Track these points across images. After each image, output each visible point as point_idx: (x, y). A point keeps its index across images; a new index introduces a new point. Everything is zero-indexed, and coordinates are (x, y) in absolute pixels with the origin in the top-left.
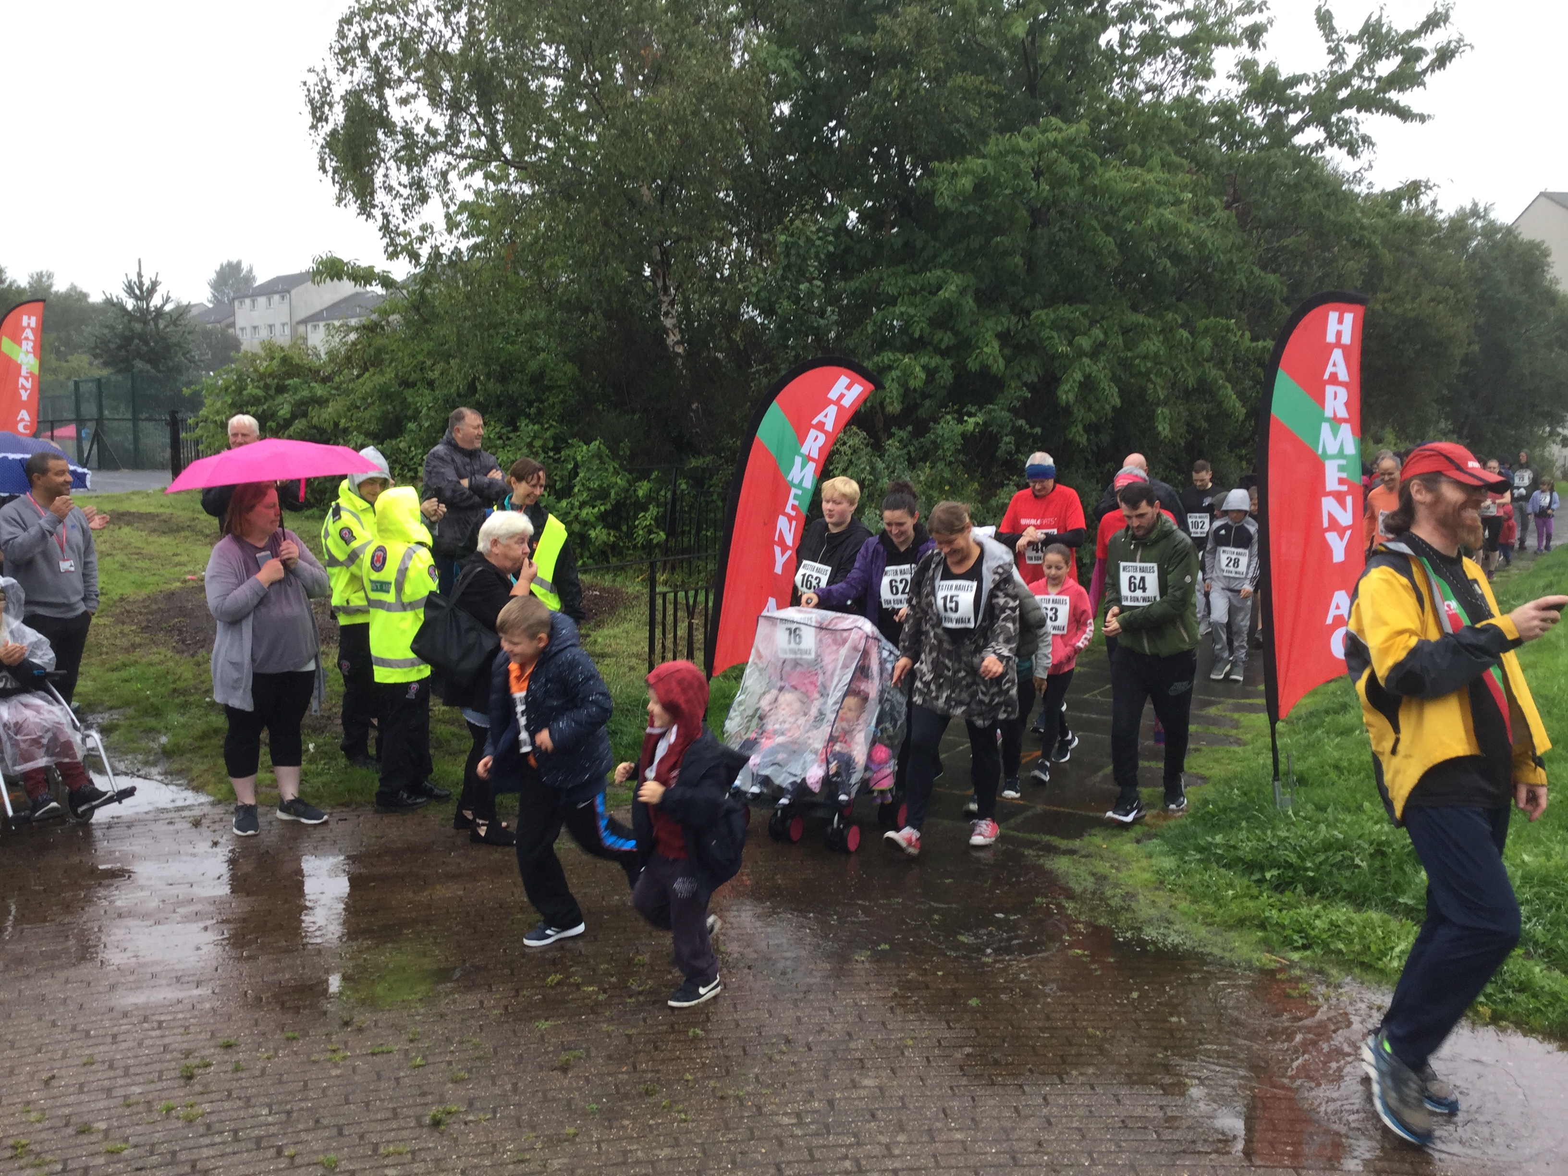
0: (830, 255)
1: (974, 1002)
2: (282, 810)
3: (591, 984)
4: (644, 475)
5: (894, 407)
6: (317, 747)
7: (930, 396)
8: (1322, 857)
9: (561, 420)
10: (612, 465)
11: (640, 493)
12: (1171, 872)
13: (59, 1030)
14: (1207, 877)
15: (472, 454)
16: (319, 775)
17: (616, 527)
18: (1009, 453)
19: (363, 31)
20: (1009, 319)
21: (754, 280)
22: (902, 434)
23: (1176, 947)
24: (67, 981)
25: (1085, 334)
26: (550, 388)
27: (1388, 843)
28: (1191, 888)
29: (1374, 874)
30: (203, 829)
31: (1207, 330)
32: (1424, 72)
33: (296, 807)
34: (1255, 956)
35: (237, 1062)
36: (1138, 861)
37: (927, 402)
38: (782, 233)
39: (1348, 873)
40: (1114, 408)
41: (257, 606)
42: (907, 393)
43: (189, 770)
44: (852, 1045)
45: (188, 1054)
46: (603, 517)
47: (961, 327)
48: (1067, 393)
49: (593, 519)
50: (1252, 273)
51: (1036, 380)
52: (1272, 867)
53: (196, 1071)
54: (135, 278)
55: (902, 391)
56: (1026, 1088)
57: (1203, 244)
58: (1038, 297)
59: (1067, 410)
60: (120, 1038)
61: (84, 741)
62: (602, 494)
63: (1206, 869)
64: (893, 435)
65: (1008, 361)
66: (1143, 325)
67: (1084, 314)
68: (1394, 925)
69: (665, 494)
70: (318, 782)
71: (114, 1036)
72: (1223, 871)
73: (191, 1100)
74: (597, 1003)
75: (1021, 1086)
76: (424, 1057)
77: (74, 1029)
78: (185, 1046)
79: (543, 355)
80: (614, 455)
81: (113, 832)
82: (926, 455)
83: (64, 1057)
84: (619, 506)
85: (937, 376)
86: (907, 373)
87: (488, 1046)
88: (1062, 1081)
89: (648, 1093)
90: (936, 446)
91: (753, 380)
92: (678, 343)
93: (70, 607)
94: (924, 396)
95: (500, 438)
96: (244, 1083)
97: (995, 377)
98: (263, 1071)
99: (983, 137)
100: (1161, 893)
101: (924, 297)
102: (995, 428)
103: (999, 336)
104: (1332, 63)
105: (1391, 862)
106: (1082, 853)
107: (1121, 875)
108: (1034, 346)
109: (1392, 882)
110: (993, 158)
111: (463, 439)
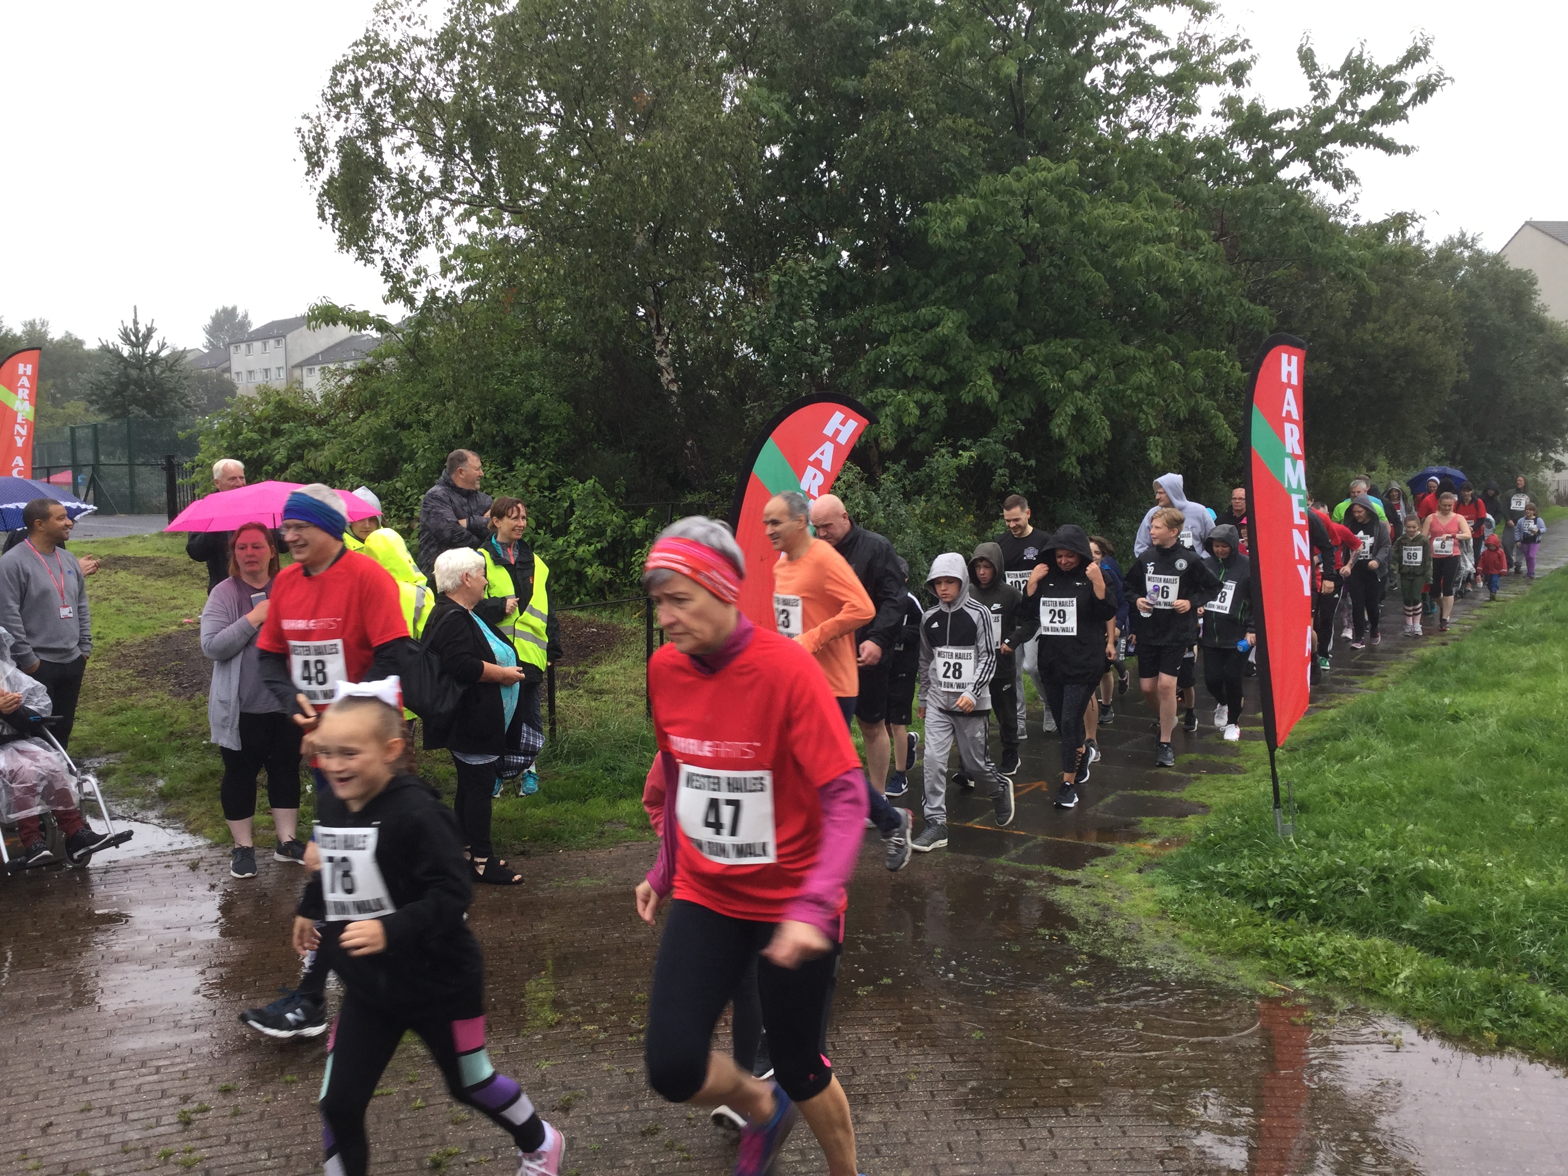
0: (822, 294)
1: (977, 1035)
2: (279, 852)
3: (592, 1022)
4: (640, 512)
5: (890, 443)
7: (923, 430)
8: (1324, 884)
9: (557, 459)
10: (607, 504)
11: (637, 530)
12: (1173, 901)
13: (56, 1077)
14: (1209, 906)
15: (469, 494)
17: (613, 564)
18: (1004, 485)
19: (356, 79)
20: (1001, 354)
21: (748, 319)
22: (896, 467)
23: (1180, 976)
24: (64, 1028)
25: (1076, 368)
26: (545, 428)
27: (1390, 869)
28: (1194, 917)
29: (1377, 900)
30: (201, 872)
31: (1198, 361)
32: (1406, 105)
33: (293, 849)
34: (1259, 984)
35: (236, 1106)
36: (1140, 891)
37: (922, 436)
38: (775, 273)
39: (1351, 900)
40: (1107, 442)
41: (245, 646)
42: (901, 428)
43: (186, 813)
45: (185, 1099)
46: (599, 554)
47: (953, 361)
48: (1060, 426)
49: (589, 557)
50: (1242, 305)
51: (1029, 413)
52: (1274, 895)
53: (193, 1116)
54: (131, 325)
55: (896, 427)
56: (1031, 1121)
57: (1193, 277)
58: (1029, 331)
59: (1061, 444)
60: (117, 1084)
61: (79, 785)
62: (598, 532)
63: (1208, 898)
64: (888, 469)
65: (1002, 395)
66: (1135, 357)
67: (1075, 349)
68: (1398, 951)
71: (112, 1083)
72: (1225, 899)
73: (191, 1145)
74: (598, 1042)
75: (1026, 1119)
76: (425, 1099)
77: (71, 1076)
78: (183, 1091)
79: (538, 396)
80: (610, 493)
81: (109, 876)
82: (921, 489)
83: (61, 1103)
84: (615, 543)
85: (931, 411)
86: (901, 409)
88: (1068, 1114)
89: (652, 1132)
90: (931, 479)
91: (748, 416)
92: (672, 381)
93: (68, 652)
94: (918, 429)
95: (496, 478)
96: (243, 1128)
97: (987, 408)
98: (262, 1116)
99: (972, 176)
100: (1164, 922)
101: (916, 334)
102: (989, 461)
103: (991, 370)
104: (1315, 99)
105: (1394, 888)
106: (1085, 883)
107: (1123, 905)
108: (1026, 382)
109: (1395, 908)
110: (984, 197)
111: (465, 480)
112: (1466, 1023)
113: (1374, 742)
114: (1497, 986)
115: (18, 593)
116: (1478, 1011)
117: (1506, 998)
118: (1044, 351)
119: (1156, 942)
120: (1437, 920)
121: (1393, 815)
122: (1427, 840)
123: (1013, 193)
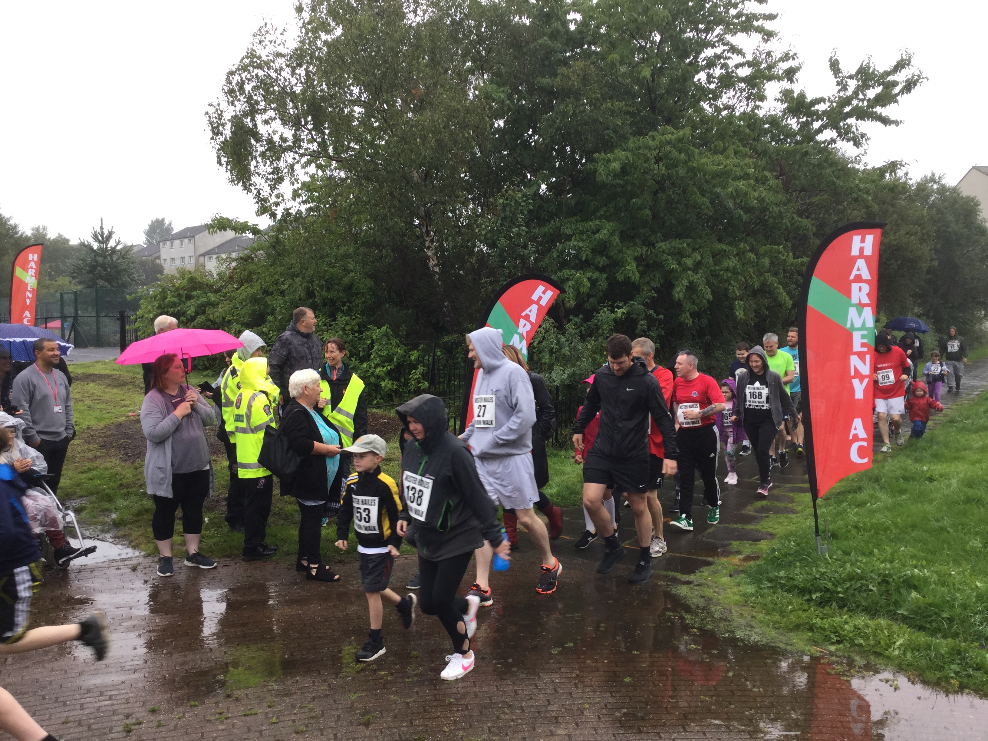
0: (530, 211)
1: (628, 680)
2: (188, 560)
4: (415, 347)
5: (572, 303)
6: (210, 520)
7: (593, 296)
8: (848, 585)
9: (363, 313)
10: (394, 341)
11: (413, 358)
12: (752, 595)
13: (46, 701)
14: (775, 598)
15: (308, 336)
16: (211, 537)
17: (398, 380)
19: (242, 78)
20: (642, 248)
21: (483, 226)
22: (577, 320)
23: (756, 643)
24: (52, 670)
25: (689, 257)
26: (356, 294)
27: (890, 575)
28: (765, 605)
29: (882, 595)
30: (138, 572)
31: (766, 253)
32: (898, 95)
33: (196, 558)
34: (807, 648)
35: (159, 721)
36: (731, 588)
37: (592, 300)
38: (501, 198)
39: (865, 595)
40: (708, 302)
41: (174, 432)
42: (578, 294)
43: (130, 535)
44: (550, 708)
45: (128, 716)
46: (389, 373)
47: (612, 254)
48: (679, 293)
49: (383, 375)
50: (793, 218)
51: (659, 286)
52: (816, 591)
53: (133, 727)
54: (98, 230)
55: (575, 293)
56: (662, 735)
57: (763, 200)
58: (659, 234)
59: (679, 304)
60: (85, 706)
61: (64, 518)
62: (389, 359)
63: (774, 593)
64: (571, 320)
65: (642, 274)
66: (725, 251)
67: (689, 245)
68: (895, 628)
69: (428, 359)
70: (211, 542)
71: (82, 705)
72: (785, 594)
74: (387, 682)
76: (278, 718)
77: (56, 701)
78: (126, 711)
79: (352, 274)
80: (397, 335)
82: (591, 333)
83: (50, 718)
84: (399, 366)
85: (598, 284)
86: (579, 283)
87: (318, 711)
88: (685, 731)
90: (597, 327)
91: (483, 287)
92: (435, 265)
93: (58, 434)
94: (589, 296)
95: (325, 325)
96: (163, 734)
97: (634, 284)
98: (176, 726)
99: (624, 138)
100: (746, 608)
101: (588, 235)
102: (634, 316)
103: (636, 259)
104: (839, 91)
105: (893, 586)
106: (696, 583)
107: (720, 597)
108: (658, 265)
109: (893, 600)
110: (631, 151)
111: (306, 327)
112: (938, 674)
113: (879, 494)
114: (959, 650)
115: (28, 397)
116: (946, 667)
117: (964, 658)
118: (668, 246)
119: (742, 621)
120: (920, 608)
121: (891, 541)
122: (913, 557)
123: (650, 148)
